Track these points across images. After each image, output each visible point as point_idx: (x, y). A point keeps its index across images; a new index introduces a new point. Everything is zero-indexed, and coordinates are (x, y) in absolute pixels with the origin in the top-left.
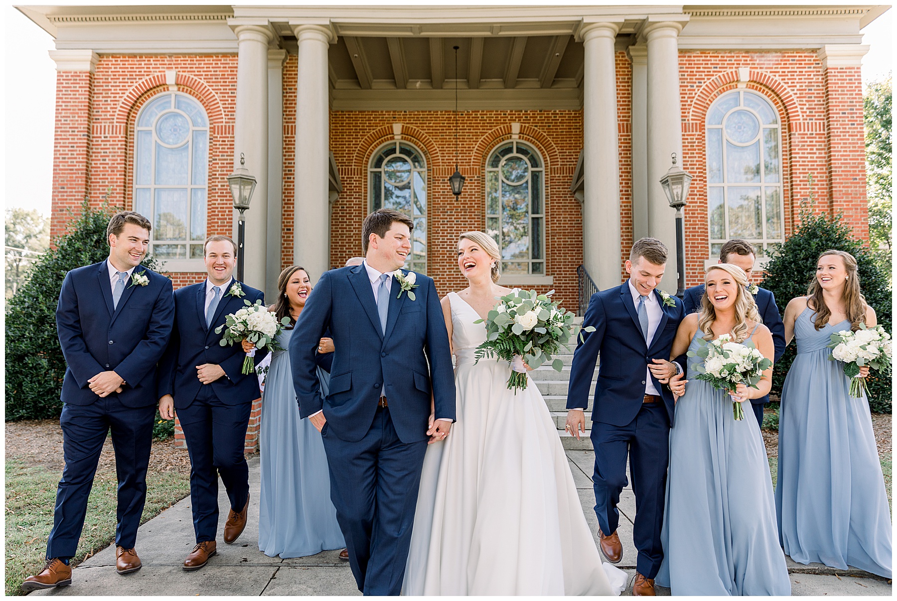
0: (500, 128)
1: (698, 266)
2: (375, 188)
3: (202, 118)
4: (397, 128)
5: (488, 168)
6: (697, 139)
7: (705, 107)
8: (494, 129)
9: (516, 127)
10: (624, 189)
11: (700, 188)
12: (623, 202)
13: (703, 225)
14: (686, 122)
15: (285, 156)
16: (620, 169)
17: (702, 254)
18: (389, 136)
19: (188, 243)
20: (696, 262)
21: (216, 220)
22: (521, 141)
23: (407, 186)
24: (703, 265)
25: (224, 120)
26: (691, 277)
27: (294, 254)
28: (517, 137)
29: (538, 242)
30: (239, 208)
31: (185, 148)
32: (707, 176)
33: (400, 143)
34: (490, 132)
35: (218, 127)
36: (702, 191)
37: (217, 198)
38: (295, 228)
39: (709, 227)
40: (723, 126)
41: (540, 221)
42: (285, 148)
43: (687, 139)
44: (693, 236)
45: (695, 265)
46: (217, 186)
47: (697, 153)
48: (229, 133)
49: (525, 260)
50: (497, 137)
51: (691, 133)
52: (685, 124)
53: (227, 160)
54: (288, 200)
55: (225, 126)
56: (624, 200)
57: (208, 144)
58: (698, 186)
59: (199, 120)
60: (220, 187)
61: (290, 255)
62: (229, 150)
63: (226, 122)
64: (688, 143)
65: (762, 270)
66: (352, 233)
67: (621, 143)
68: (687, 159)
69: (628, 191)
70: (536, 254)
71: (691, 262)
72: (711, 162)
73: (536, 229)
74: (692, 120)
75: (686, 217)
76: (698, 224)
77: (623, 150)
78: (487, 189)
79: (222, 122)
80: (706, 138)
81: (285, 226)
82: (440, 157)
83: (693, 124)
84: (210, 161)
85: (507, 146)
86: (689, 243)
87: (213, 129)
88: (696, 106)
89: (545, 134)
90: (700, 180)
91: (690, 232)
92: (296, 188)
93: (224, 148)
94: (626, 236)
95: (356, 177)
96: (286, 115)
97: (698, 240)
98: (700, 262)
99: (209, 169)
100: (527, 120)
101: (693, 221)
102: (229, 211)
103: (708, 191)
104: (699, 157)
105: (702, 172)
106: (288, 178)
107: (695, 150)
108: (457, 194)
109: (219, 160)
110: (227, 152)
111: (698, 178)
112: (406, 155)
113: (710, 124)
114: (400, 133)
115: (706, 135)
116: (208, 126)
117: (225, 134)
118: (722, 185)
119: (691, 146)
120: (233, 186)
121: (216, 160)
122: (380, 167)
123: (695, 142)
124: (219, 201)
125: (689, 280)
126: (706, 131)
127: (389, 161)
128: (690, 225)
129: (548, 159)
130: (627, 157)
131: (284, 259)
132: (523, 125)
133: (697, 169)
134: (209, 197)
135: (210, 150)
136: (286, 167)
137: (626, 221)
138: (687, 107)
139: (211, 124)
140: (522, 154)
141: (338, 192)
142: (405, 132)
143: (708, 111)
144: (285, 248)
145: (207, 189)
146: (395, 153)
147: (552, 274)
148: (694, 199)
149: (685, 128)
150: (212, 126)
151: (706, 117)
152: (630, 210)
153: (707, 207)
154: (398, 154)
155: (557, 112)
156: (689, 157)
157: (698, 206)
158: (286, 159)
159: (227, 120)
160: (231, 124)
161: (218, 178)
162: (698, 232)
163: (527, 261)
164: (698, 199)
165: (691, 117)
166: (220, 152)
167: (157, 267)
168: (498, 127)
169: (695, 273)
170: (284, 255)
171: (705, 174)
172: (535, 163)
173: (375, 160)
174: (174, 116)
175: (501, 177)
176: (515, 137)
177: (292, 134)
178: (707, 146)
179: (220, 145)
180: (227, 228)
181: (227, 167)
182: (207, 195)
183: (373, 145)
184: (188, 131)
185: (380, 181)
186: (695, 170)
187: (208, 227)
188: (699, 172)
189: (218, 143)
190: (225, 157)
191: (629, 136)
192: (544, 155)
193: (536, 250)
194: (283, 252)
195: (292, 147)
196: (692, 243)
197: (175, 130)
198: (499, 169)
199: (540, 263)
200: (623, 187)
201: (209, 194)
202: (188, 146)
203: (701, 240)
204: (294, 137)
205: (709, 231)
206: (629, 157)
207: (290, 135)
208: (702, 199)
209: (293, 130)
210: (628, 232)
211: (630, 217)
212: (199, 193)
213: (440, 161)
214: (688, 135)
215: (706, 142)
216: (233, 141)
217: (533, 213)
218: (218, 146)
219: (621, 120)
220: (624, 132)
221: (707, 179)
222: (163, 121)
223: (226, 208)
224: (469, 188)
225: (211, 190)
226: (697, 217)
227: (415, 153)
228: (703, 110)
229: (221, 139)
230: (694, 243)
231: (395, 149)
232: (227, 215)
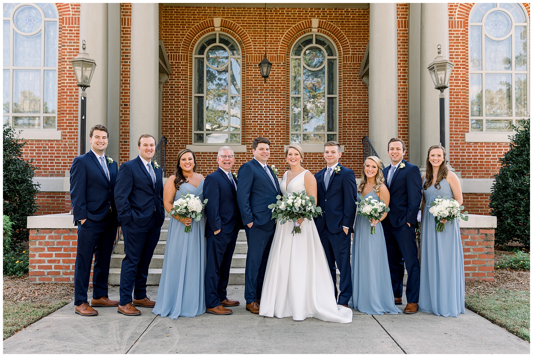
0: (303, 23)
1: (460, 137)
2: (198, 71)
3: (53, 11)
4: (217, 22)
5: (292, 57)
6: (461, 34)
7: (468, 8)
8: (298, 23)
9: (315, 22)
10: (402, 75)
11: (463, 74)
12: (401, 85)
13: (465, 104)
14: (453, 20)
15: (122, 43)
16: (398, 58)
17: (463, 128)
18: (210, 28)
19: (42, 115)
20: (459, 135)
21: (65, 97)
22: (319, 34)
23: (226, 71)
24: (464, 138)
25: (71, 13)
26: (454, 146)
27: (130, 125)
28: (316, 30)
29: (332, 117)
30: (81, 86)
31: (38, 35)
32: (469, 64)
33: (219, 34)
34: (294, 26)
35: (66, 18)
36: (464, 77)
37: (65, 78)
38: (130, 104)
39: (470, 107)
40: (483, 24)
41: (334, 100)
42: (122, 37)
43: (453, 34)
44: (456, 113)
45: (458, 137)
46: (65, 68)
47: (461, 46)
48: (75, 24)
49: (321, 132)
50: (299, 30)
51: (456, 29)
52: (452, 21)
53: (74, 46)
54: (125, 80)
55: (72, 18)
56: (402, 83)
57: (58, 33)
58: (461, 73)
59: (50, 12)
60: (68, 69)
61: (127, 126)
62: (75, 38)
63: (73, 15)
64: (454, 37)
65: (509, 141)
66: (180, 109)
67: (400, 36)
68: (453, 50)
69: (405, 76)
70: (331, 127)
71: (454, 134)
72: (472, 54)
73: (331, 106)
74: (458, 18)
75: (451, 98)
76: (461, 104)
77: (402, 43)
78: (292, 74)
79: (69, 14)
80: (469, 34)
81: (123, 102)
82: (252, 46)
83: (458, 21)
84: (59, 47)
85: (308, 38)
86: (453, 119)
87: (62, 20)
88: (461, 6)
89: (339, 28)
90: (463, 68)
91: (454, 110)
92: (131, 70)
93: (71, 36)
94: (402, 113)
95: (183, 62)
96: (123, 9)
97: (460, 116)
98: (461, 134)
99: (59, 53)
100: (324, 17)
101: (457, 101)
102: (76, 89)
103: (469, 77)
104: (463, 49)
105: (465, 61)
106: (125, 62)
107: (460, 43)
108: (266, 77)
109: (68, 46)
110: (74, 40)
111: (462, 66)
112: (225, 44)
113: (472, 22)
114: (219, 26)
115: (469, 31)
116: (58, 17)
117: (72, 24)
118: (481, 72)
119: (456, 40)
120: (76, 68)
121: (64, 46)
122: (203, 54)
123: (460, 37)
124: (68, 81)
125: (453, 150)
126: (469, 28)
127: (210, 49)
128: (454, 104)
129: (341, 49)
130: (405, 48)
131: (122, 129)
132: (322, 20)
133: (461, 58)
134: (59, 78)
135: (60, 37)
136: (123, 53)
137: (403, 101)
138: (454, 7)
139: (60, 16)
140: (320, 45)
141: (168, 75)
142: (223, 25)
143: (471, 11)
144: (123, 120)
145: (57, 70)
146: (215, 42)
147: (343, 144)
148: (458, 83)
149: (451, 25)
150: (61, 17)
151: (470, 16)
152: (406, 92)
153: (468, 90)
154: (217, 44)
155: (349, 10)
156: (455, 49)
157: (462, 89)
158: (123, 46)
159: (74, 13)
160: (77, 16)
161: (66, 62)
162: (460, 110)
163: (324, 133)
164: (461, 83)
165: (457, 16)
166: (68, 39)
167: (15, 135)
168: (300, 22)
169: (457, 143)
170: (123, 126)
171: (468, 63)
172: (331, 53)
173: (199, 48)
174: (29, 8)
175: (303, 63)
176: (315, 30)
177: (128, 25)
178: (469, 40)
179: (68, 33)
180: (75, 103)
181: (74, 52)
182: (58, 76)
183: (197, 36)
184: (41, 21)
185: (203, 66)
186: (459, 60)
187: (58, 102)
188: (463, 62)
189: (66, 32)
190: (72, 44)
191: (406, 30)
192: (338, 46)
193: (331, 124)
194: (121, 123)
195: (129, 36)
196: (456, 119)
197: (30, 20)
198: (302, 56)
199: (334, 135)
200: (401, 73)
201: (59, 75)
202: (41, 34)
203: (463, 116)
204: (130, 28)
205: (470, 109)
206: (406, 48)
207: (126, 26)
208: (464, 83)
209: (129, 22)
210: (405, 110)
211: (406, 98)
212: (51, 74)
213: (253, 49)
214: (454, 31)
215: (469, 37)
216: (79, 30)
217: (329, 94)
218: (66, 35)
219: (400, 18)
220: (402, 27)
221: (470, 67)
222: (19, 12)
223: (74, 86)
224: (276, 72)
225: (61, 71)
226: (460, 98)
227: (232, 43)
228: (467, 11)
229: (69, 29)
230: (457, 119)
231: (215, 39)
232: (75, 92)
